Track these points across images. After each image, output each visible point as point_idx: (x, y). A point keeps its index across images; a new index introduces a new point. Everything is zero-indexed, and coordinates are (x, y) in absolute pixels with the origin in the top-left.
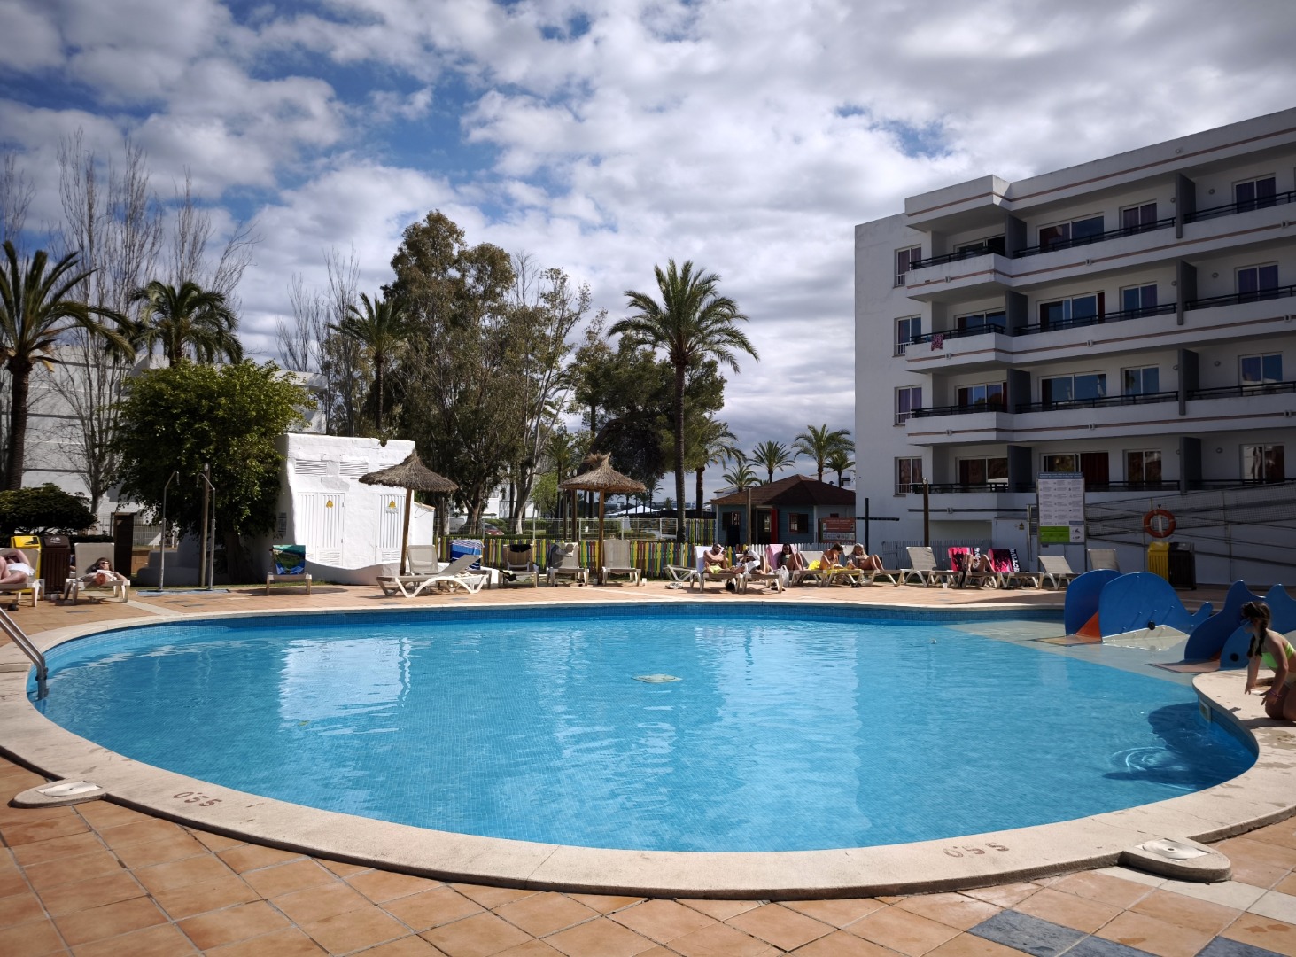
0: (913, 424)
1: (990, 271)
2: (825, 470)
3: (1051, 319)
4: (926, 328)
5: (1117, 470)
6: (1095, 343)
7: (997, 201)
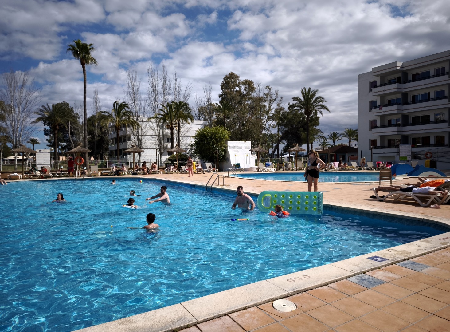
0: (374, 130)
1: (396, 88)
2: (351, 141)
3: (415, 100)
4: (378, 104)
5: (432, 141)
6: (426, 107)
7: (398, 68)
